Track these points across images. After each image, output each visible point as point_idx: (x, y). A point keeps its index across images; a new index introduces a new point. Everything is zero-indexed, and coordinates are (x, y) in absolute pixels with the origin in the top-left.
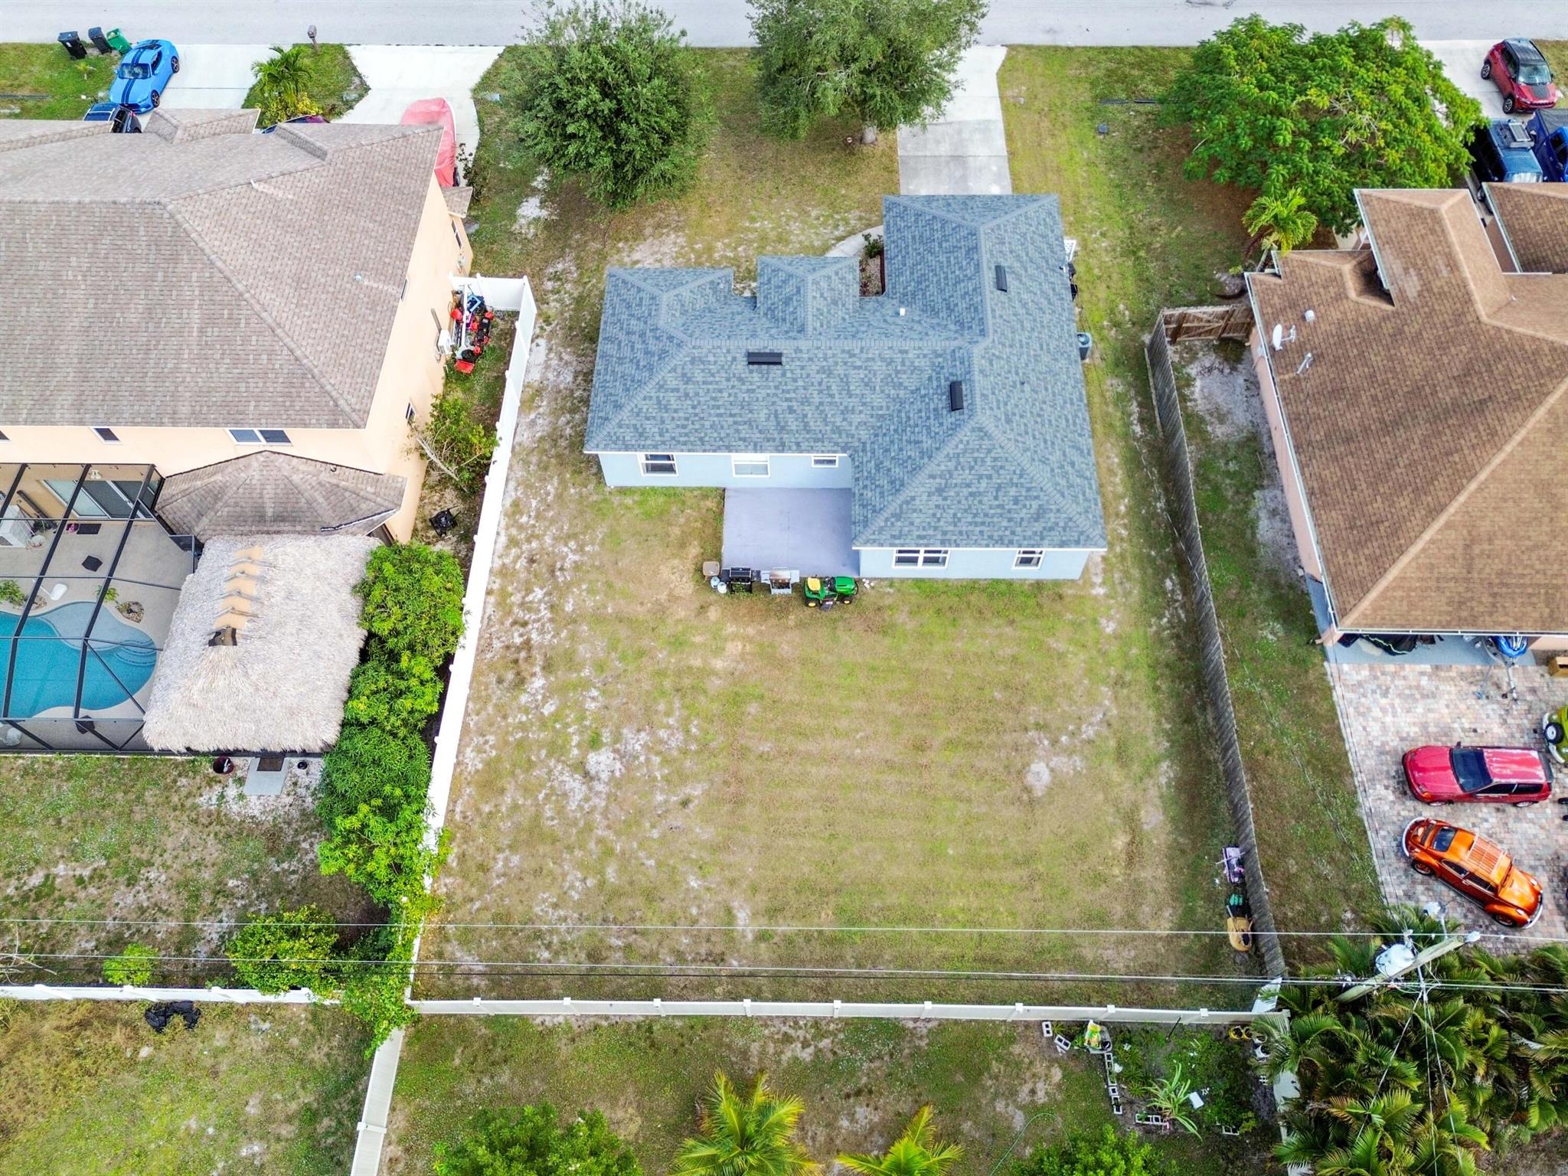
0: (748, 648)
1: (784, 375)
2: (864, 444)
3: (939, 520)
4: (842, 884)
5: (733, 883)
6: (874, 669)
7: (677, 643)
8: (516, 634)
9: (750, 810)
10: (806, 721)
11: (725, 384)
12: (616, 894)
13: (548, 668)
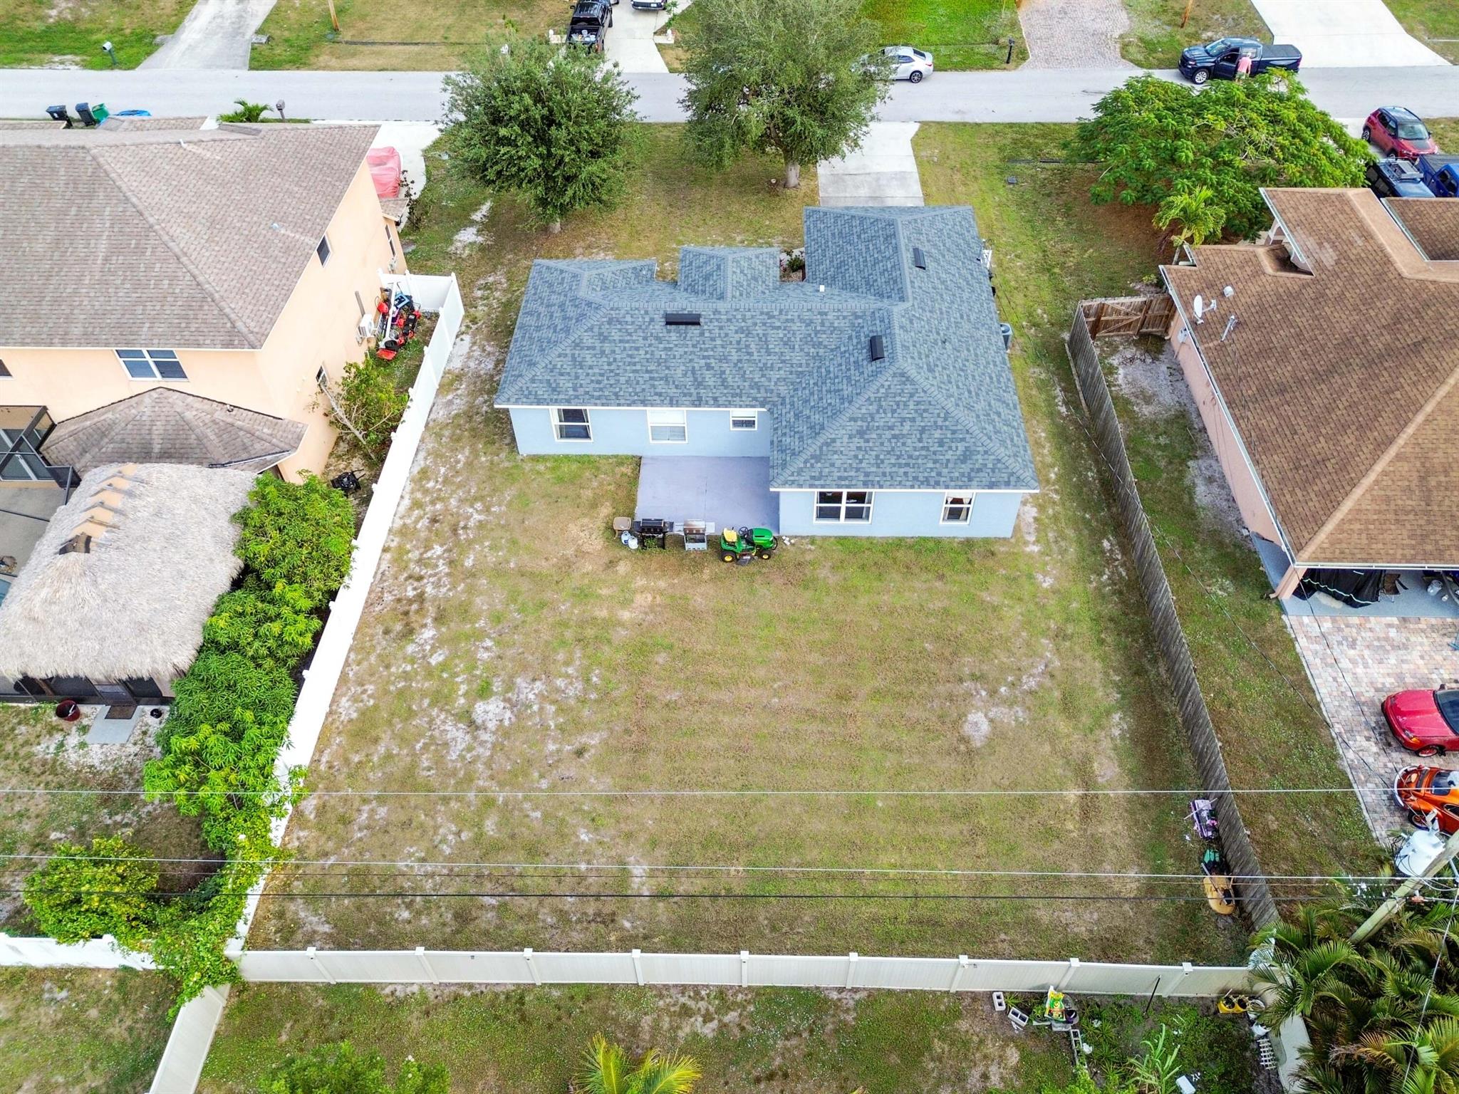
0: (658, 599)
1: (702, 334)
2: (784, 399)
3: (861, 462)
4: (756, 838)
5: (629, 836)
6: (794, 620)
7: (582, 595)
8: (409, 588)
9: (653, 761)
10: (720, 670)
11: (641, 343)
12: (492, 849)
13: (440, 619)
